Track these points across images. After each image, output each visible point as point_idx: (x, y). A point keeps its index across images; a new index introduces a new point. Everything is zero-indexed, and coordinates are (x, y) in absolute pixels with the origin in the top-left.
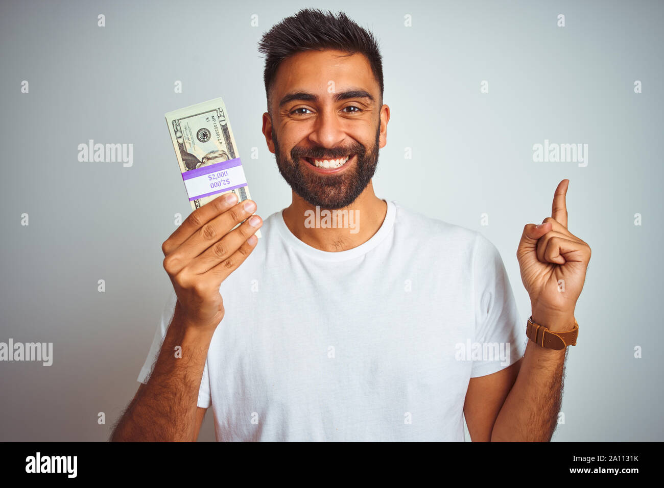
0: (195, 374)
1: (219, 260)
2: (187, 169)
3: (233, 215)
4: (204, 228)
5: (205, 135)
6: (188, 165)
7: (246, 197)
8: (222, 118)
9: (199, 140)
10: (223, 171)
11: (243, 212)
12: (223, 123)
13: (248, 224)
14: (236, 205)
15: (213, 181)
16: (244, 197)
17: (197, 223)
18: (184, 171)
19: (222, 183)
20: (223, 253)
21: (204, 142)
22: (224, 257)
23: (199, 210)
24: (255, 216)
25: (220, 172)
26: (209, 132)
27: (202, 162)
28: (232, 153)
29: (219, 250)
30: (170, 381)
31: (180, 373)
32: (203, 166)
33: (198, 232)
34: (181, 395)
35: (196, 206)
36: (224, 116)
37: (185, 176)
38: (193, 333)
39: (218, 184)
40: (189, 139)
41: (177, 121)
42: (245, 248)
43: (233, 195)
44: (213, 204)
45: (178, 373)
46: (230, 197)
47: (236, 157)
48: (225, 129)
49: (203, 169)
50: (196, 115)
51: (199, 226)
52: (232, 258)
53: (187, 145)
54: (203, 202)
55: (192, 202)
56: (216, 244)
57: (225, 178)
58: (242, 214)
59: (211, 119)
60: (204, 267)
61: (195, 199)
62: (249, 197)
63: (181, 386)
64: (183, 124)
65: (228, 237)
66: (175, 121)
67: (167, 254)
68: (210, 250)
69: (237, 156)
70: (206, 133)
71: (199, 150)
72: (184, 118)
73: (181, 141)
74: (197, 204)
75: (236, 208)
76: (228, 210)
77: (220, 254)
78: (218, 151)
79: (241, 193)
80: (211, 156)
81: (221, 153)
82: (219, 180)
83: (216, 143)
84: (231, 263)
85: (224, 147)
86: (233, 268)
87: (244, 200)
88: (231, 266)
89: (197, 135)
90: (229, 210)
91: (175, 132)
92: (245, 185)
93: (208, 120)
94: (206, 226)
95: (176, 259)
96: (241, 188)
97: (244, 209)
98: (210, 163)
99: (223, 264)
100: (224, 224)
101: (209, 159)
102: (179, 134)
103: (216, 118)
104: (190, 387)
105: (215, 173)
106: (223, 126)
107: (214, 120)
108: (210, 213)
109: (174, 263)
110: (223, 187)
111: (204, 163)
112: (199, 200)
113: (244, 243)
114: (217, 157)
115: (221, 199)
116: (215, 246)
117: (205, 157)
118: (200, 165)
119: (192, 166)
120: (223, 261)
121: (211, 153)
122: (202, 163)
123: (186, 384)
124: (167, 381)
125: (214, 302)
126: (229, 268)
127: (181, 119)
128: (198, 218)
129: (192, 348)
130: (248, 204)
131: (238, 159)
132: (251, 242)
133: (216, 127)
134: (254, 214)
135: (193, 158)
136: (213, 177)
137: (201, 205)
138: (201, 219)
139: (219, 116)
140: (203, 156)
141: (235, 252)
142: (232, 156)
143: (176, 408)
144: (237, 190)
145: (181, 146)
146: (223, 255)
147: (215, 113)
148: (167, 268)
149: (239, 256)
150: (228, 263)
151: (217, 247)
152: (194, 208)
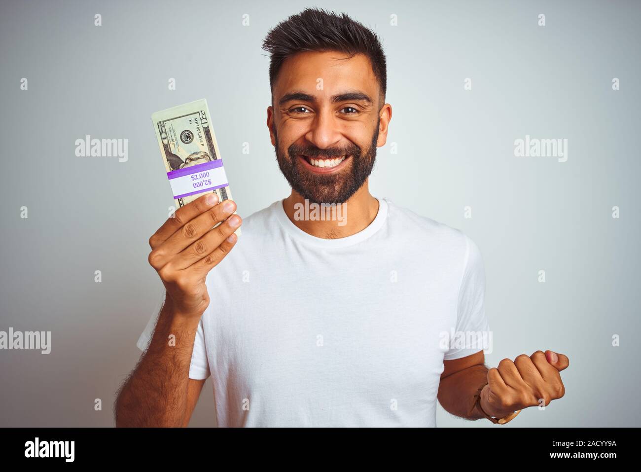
1: (199, 257)
2: (172, 169)
3: (213, 216)
4: (186, 227)
5: (188, 137)
6: (172, 165)
7: (227, 197)
8: (204, 121)
9: (183, 141)
10: (205, 172)
11: (223, 212)
12: (205, 126)
13: (228, 223)
14: (217, 205)
15: (196, 181)
16: (225, 197)
17: (180, 222)
18: (169, 170)
19: (204, 183)
20: (203, 251)
21: (187, 143)
22: (204, 255)
23: (183, 208)
24: (234, 216)
25: (202, 173)
26: (192, 134)
28: (214, 155)
29: (200, 247)
32: (186, 166)
33: (181, 230)
35: (180, 204)
36: (206, 118)
37: (170, 176)
39: (200, 184)
40: (173, 141)
41: (162, 123)
42: (225, 246)
43: (214, 195)
44: (194, 204)
46: (211, 197)
47: (218, 159)
48: (207, 132)
49: (186, 169)
50: (180, 117)
51: (181, 225)
52: (213, 255)
53: (172, 146)
54: (187, 200)
55: (177, 200)
56: (197, 242)
57: (207, 178)
58: (221, 213)
59: (193, 121)
60: (185, 263)
61: (179, 198)
62: (230, 197)
63: (170, 364)
64: (168, 125)
65: (209, 235)
66: (160, 122)
67: (154, 248)
68: (191, 247)
69: (219, 157)
70: (189, 134)
71: (183, 151)
72: (168, 120)
73: (165, 142)
74: (181, 202)
75: (216, 208)
76: (208, 210)
77: (200, 251)
78: (200, 152)
79: (222, 193)
80: (193, 157)
81: (203, 154)
82: (201, 180)
83: (199, 145)
84: (211, 260)
85: (206, 149)
86: (214, 264)
88: (211, 263)
89: (181, 137)
90: (210, 210)
91: (161, 133)
92: (226, 185)
93: (191, 122)
94: (187, 225)
96: (223, 189)
97: (223, 210)
98: (193, 164)
99: (204, 261)
100: (205, 222)
101: (192, 160)
102: (164, 135)
103: (199, 120)
104: (179, 366)
105: (198, 174)
106: (205, 128)
107: (197, 123)
108: (192, 213)
109: (159, 258)
110: (205, 187)
112: (183, 198)
113: (224, 241)
114: (199, 158)
115: (202, 200)
116: (195, 244)
117: (188, 158)
118: (184, 165)
119: (176, 166)
120: (204, 258)
121: (193, 154)
122: (186, 163)
123: (175, 364)
126: (209, 264)
127: (165, 121)
128: (181, 217)
130: (228, 204)
131: (220, 160)
132: (231, 240)
133: (198, 129)
134: (234, 214)
135: (177, 159)
136: (195, 177)
138: (183, 218)
139: (202, 118)
140: (186, 157)
141: (216, 249)
142: (213, 157)
144: (218, 191)
145: (166, 147)
146: (203, 253)
147: (197, 116)
148: (152, 262)
149: (219, 253)
150: (209, 260)
151: (198, 245)
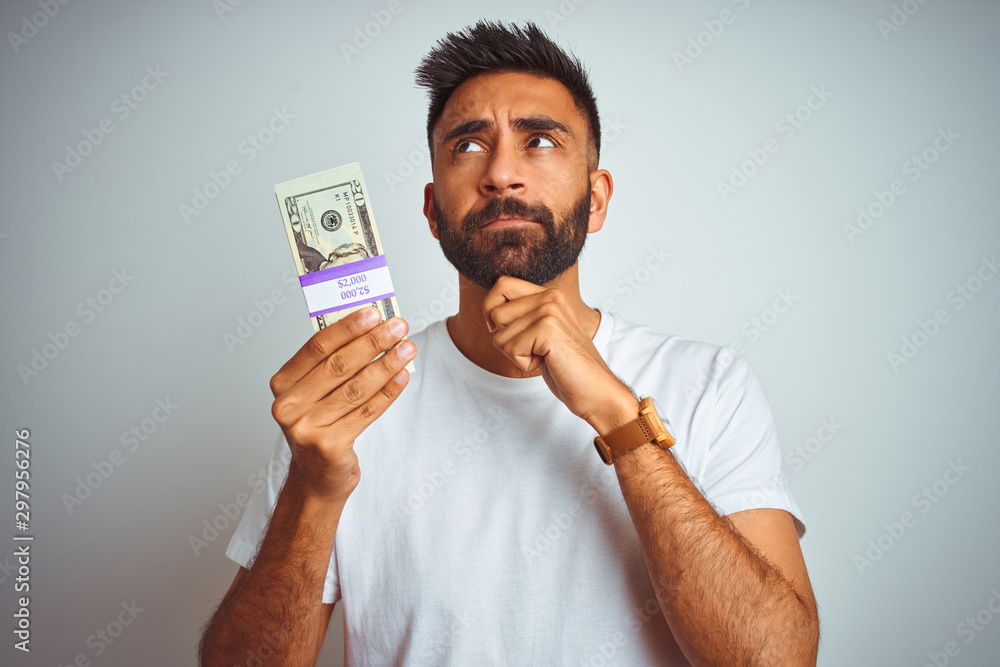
0: (318, 562)
1: (351, 406)
3: (374, 342)
4: (331, 360)
5: (333, 221)
7: (393, 313)
8: (358, 196)
9: (325, 227)
10: (360, 274)
11: (388, 335)
12: (360, 203)
13: (396, 353)
14: (378, 325)
15: (345, 289)
16: (390, 313)
17: (321, 352)
18: (302, 273)
19: (358, 292)
20: (358, 396)
21: (332, 230)
22: (360, 401)
23: (325, 331)
24: (405, 341)
25: (355, 276)
26: (339, 215)
27: (329, 261)
28: (374, 248)
29: (353, 391)
30: (283, 570)
31: (297, 559)
33: (322, 364)
34: (299, 590)
35: (320, 325)
36: (361, 192)
37: (304, 281)
38: (314, 505)
39: (352, 294)
40: (309, 226)
41: (292, 199)
42: (391, 387)
43: (374, 311)
44: (343, 323)
45: (294, 559)
46: (369, 313)
47: (380, 254)
48: (363, 212)
49: (330, 270)
50: (320, 191)
51: (323, 356)
52: (372, 403)
53: (307, 235)
54: (331, 319)
55: (314, 319)
56: (348, 383)
57: (362, 284)
58: (385, 337)
59: (342, 196)
60: (329, 415)
61: (319, 315)
63: (298, 577)
64: (301, 203)
65: (366, 372)
66: (289, 198)
67: (277, 394)
68: (339, 390)
69: (381, 252)
70: (334, 217)
71: (324, 243)
72: (303, 195)
73: (298, 228)
74: (321, 321)
75: (378, 330)
77: (354, 397)
78: (352, 244)
79: (386, 307)
80: (341, 252)
82: (353, 287)
83: (350, 233)
84: (370, 410)
85: (361, 239)
86: (372, 417)
88: (369, 415)
89: (322, 221)
90: (368, 332)
91: (290, 216)
92: (392, 294)
93: (338, 198)
94: (334, 356)
95: (291, 404)
96: (387, 300)
97: (389, 331)
98: (341, 262)
99: (359, 411)
100: (361, 351)
101: (339, 256)
102: (295, 218)
103: (350, 195)
104: (311, 580)
105: (348, 278)
106: (361, 207)
107: (347, 199)
108: (341, 338)
109: (288, 408)
110: (359, 298)
111: (332, 262)
112: (324, 316)
113: (390, 381)
115: (355, 316)
116: (346, 386)
120: (357, 408)
123: (305, 576)
124: (278, 570)
125: (345, 465)
126: (366, 416)
127: (298, 196)
128: (323, 345)
129: (313, 526)
130: (395, 324)
131: (383, 256)
132: (399, 380)
133: (349, 208)
134: (405, 338)
135: (316, 255)
136: (344, 283)
137: (328, 324)
138: (327, 346)
139: (355, 192)
140: (331, 251)
141: (376, 394)
142: (373, 252)
143: (292, 608)
144: (379, 303)
145: (298, 236)
146: (357, 399)
147: (347, 188)
148: (278, 416)
149: (382, 399)
150: (366, 410)
151: (350, 387)
152: (316, 329)
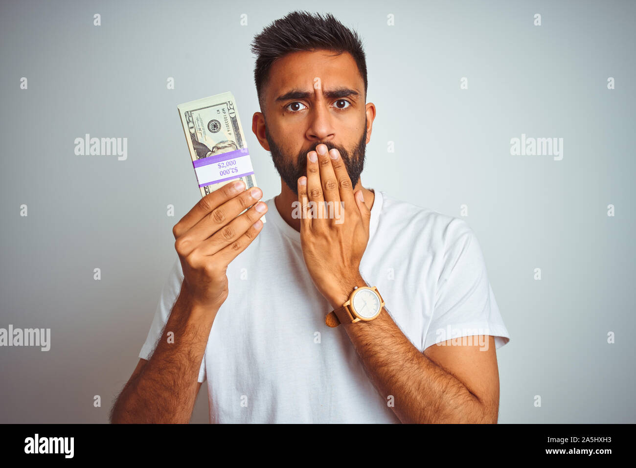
0: (198, 350)
1: (227, 243)
2: (198, 157)
3: (241, 201)
4: (214, 213)
5: (215, 126)
6: (199, 154)
7: (252, 184)
8: (231, 111)
9: (210, 130)
10: (232, 160)
11: (250, 198)
12: (233, 116)
13: (255, 209)
14: (244, 192)
15: (222, 169)
17: (208, 208)
18: (195, 159)
19: (231, 171)
20: (231, 236)
21: (215, 132)
22: (232, 240)
23: (209, 196)
25: (229, 161)
26: (220, 124)
27: (212, 151)
28: (241, 144)
29: (228, 233)
30: (175, 357)
31: (185, 349)
32: (213, 155)
33: (208, 216)
34: (185, 369)
35: (206, 192)
36: (233, 109)
37: (195, 164)
38: (198, 311)
39: (227, 172)
40: (200, 130)
41: (189, 113)
42: (251, 231)
43: (241, 182)
44: (222, 190)
45: (183, 349)
46: (238, 184)
47: (244, 148)
48: (234, 121)
49: (213, 157)
50: (208, 107)
51: (209, 211)
52: (240, 241)
53: (199, 135)
54: (213, 188)
55: (202, 189)
56: (225, 228)
57: (233, 166)
58: (249, 200)
59: (221, 111)
60: (213, 249)
61: (206, 186)
62: (255, 185)
63: (185, 362)
64: (195, 115)
65: (236, 221)
67: (177, 237)
68: (218, 233)
69: (244, 146)
70: (216, 124)
71: (209, 140)
72: (196, 110)
73: (193, 131)
74: (207, 190)
75: (244, 194)
76: (236, 196)
77: (229, 237)
78: (227, 141)
79: (248, 180)
80: (220, 146)
81: (230, 143)
82: (228, 168)
83: (226, 134)
84: (238, 246)
85: (233, 138)
86: (240, 250)
87: (250, 188)
88: (238, 249)
89: (208, 126)
91: (188, 123)
92: (252, 173)
93: (219, 112)
94: (216, 210)
95: (187, 241)
96: (248, 176)
97: (251, 196)
98: (220, 152)
99: (231, 246)
100: (233, 209)
101: (218, 148)
102: (191, 125)
103: (226, 110)
104: (194, 362)
105: (225, 162)
106: (233, 118)
107: (225, 113)
108: (220, 199)
109: (185, 245)
110: (231, 175)
111: (214, 152)
112: (209, 186)
113: (250, 227)
114: (226, 147)
115: (230, 186)
116: (223, 229)
117: (215, 147)
118: (211, 154)
119: (203, 154)
120: (231, 244)
121: (220, 143)
123: (190, 360)
124: (171, 357)
125: (221, 281)
126: (236, 250)
127: (193, 111)
128: (209, 204)
129: (197, 326)
130: (254, 191)
132: (257, 226)
133: (226, 118)
134: (260, 201)
135: (204, 148)
136: (222, 165)
137: (211, 191)
138: (211, 204)
139: (229, 108)
141: (242, 236)
142: (240, 146)
143: (180, 382)
144: (244, 178)
145: (193, 136)
146: (231, 238)
147: (225, 106)
148: (179, 249)
149: (245, 239)
151: (226, 230)
152: (204, 194)
